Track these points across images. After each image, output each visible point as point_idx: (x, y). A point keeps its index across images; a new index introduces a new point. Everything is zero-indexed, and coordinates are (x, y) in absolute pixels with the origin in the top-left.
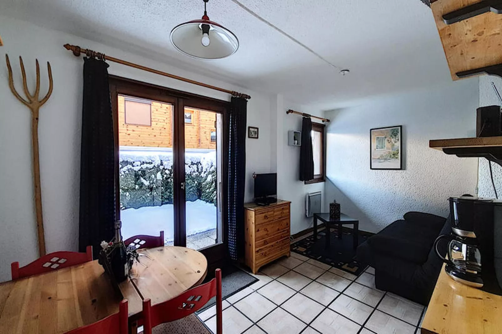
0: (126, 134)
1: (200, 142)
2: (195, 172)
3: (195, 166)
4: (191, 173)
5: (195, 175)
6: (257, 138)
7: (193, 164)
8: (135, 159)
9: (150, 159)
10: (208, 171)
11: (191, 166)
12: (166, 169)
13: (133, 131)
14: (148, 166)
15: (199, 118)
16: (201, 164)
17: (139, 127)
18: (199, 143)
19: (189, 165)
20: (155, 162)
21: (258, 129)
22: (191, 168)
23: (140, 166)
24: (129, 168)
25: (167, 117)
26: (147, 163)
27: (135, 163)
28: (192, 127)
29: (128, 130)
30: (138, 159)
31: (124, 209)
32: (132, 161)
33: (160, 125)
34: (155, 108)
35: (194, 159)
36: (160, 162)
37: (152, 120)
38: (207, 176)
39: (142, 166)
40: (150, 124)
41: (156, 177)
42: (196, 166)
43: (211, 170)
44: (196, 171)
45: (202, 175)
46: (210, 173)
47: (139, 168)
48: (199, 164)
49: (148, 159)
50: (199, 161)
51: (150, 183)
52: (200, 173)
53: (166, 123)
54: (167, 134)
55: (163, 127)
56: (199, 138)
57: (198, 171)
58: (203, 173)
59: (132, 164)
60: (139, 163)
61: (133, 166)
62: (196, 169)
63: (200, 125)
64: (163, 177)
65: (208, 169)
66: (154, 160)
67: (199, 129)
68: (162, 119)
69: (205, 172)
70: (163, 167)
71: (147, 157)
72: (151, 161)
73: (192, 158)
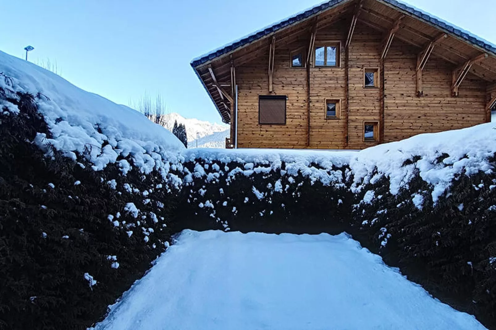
0: (259, 135)
1: (347, 140)
2: (338, 183)
3: (339, 173)
4: (330, 184)
5: (338, 187)
7: (335, 168)
8: (246, 159)
9: (267, 160)
10: (366, 181)
11: (332, 172)
12: (291, 176)
13: (267, 131)
14: (264, 169)
15: (347, 108)
16: (350, 170)
17: (273, 126)
18: (347, 142)
19: (328, 170)
20: (273, 163)
22: (332, 176)
23: (253, 169)
24: (238, 171)
25: (304, 111)
26: (262, 165)
27: (246, 165)
28: (337, 121)
29: (261, 131)
30: (250, 159)
31: (228, 231)
32: (243, 161)
33: (296, 122)
34: (290, 103)
35: (337, 160)
36: (280, 164)
37: (287, 117)
38: (363, 192)
39: (255, 169)
40: (284, 123)
41: (273, 186)
42: (341, 172)
43: (372, 181)
44: (340, 181)
45: (353, 189)
46: (369, 187)
47: (251, 172)
48: (347, 170)
49: (263, 160)
50: (345, 164)
51: (264, 195)
52: (349, 184)
53: (303, 119)
54: (303, 133)
55: (299, 125)
56: (346, 136)
57: (343, 181)
58: (354, 185)
59: (241, 166)
60: (251, 165)
61: (244, 169)
62: (340, 178)
63: (347, 117)
64: (284, 187)
65: (366, 178)
66: (272, 161)
67: (347, 122)
68: (297, 115)
69: (358, 185)
70: (285, 172)
71: (262, 156)
72: (267, 163)
73: (334, 158)
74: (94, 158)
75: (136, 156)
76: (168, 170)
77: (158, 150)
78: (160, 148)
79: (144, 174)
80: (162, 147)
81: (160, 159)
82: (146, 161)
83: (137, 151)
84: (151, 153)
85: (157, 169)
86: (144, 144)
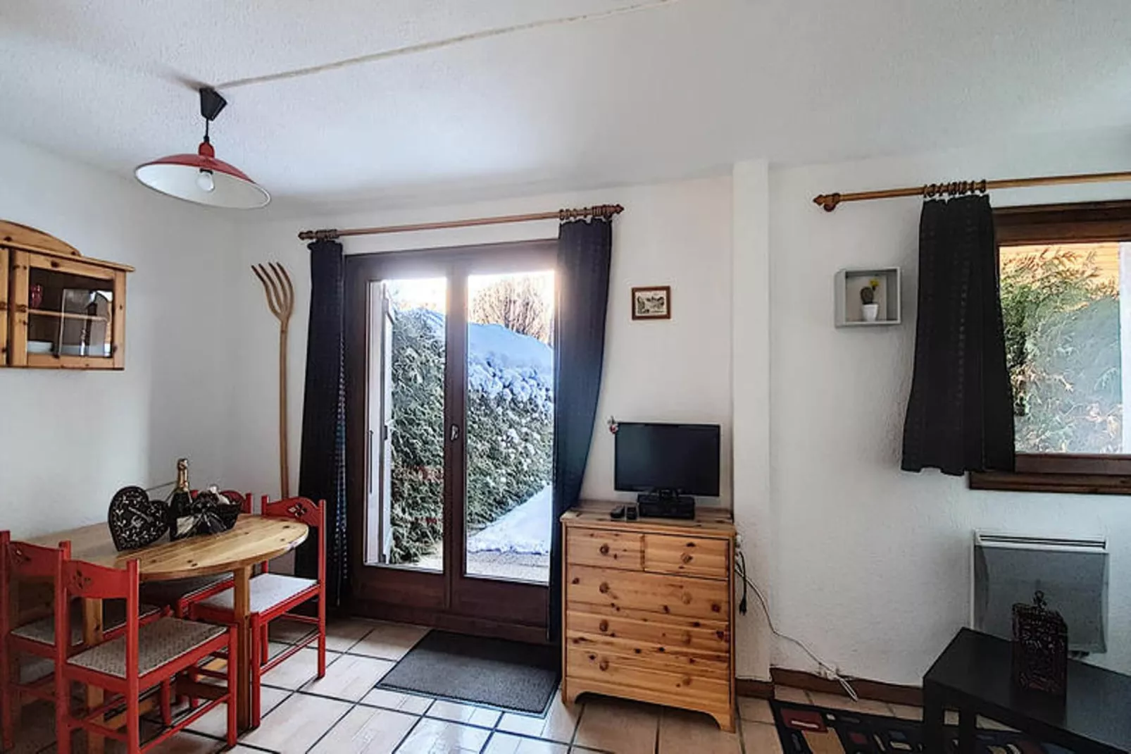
6: (668, 316)
21: (667, 289)
74: (490, 390)
75: (515, 384)
76: (544, 397)
77: (533, 375)
78: (535, 372)
79: (522, 402)
80: (537, 371)
81: (536, 385)
82: (523, 388)
83: (517, 378)
84: (526, 379)
85: (533, 396)
86: (520, 370)
